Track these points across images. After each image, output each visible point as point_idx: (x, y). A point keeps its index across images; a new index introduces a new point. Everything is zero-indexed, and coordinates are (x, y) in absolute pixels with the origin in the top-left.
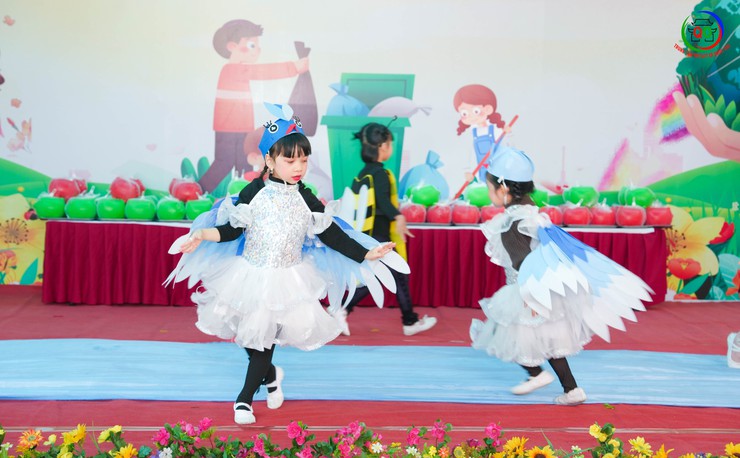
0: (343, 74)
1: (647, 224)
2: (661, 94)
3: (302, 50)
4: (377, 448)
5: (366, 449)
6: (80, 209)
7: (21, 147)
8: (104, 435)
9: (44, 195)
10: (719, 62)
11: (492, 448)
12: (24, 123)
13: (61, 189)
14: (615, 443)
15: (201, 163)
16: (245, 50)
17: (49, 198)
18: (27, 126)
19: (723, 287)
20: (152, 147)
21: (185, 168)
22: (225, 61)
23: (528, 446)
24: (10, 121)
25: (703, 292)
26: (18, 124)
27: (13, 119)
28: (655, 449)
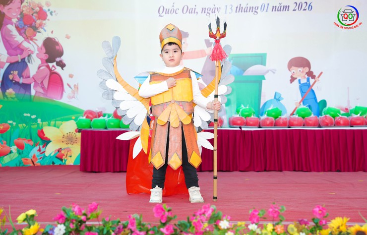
4: (224, 224)
5: (217, 225)
6: (98, 125)
7: (73, 97)
8: (21, 217)
9: (81, 118)
12: (75, 85)
13: (88, 115)
17: (84, 119)
18: (76, 87)
24: (68, 85)
26: (72, 86)
27: (70, 84)
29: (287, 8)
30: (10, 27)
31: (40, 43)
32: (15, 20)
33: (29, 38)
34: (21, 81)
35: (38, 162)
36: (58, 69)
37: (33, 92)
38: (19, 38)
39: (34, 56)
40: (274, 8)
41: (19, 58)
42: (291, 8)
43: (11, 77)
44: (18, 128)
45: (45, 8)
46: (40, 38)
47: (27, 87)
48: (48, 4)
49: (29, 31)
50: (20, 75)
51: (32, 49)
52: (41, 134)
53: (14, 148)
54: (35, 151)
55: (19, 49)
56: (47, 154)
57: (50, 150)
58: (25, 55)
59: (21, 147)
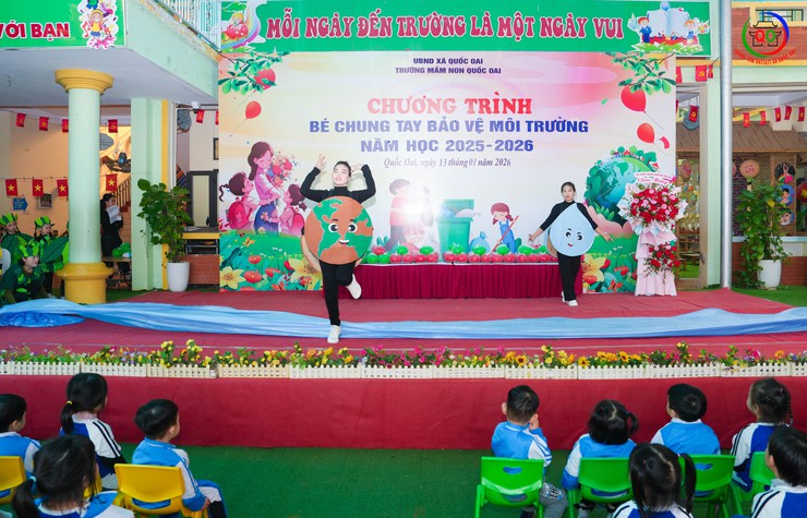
4: (452, 357)
5: (448, 358)
8: (340, 351)
10: (602, 191)
11: (501, 357)
14: (552, 353)
16: (402, 191)
19: (607, 287)
21: (379, 241)
23: (516, 355)
25: (598, 289)
28: (569, 355)
29: (490, 163)
30: (261, 175)
31: (286, 189)
32: (266, 170)
33: (277, 185)
34: (271, 220)
35: (284, 288)
36: (301, 211)
37: (280, 230)
38: (269, 185)
39: (281, 200)
40: (480, 163)
41: (269, 201)
42: (495, 162)
43: (262, 217)
44: (268, 260)
45: (291, 160)
46: (286, 185)
47: (275, 225)
48: (293, 158)
49: (277, 179)
50: (270, 216)
51: (279, 193)
52: (287, 264)
53: (265, 276)
54: (282, 278)
55: (269, 193)
56: (292, 281)
57: (295, 278)
58: (274, 199)
59: (270, 275)
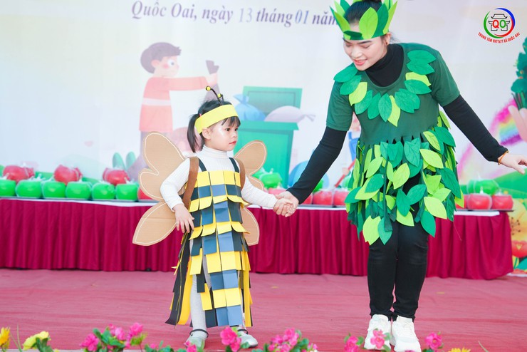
0: (245, 87)
1: (493, 208)
2: (499, 108)
3: (212, 68)
6: (28, 190)
13: (13, 174)
15: (129, 157)
16: (166, 66)
17: (3, 181)
20: (89, 144)
21: (115, 160)
22: (150, 75)
40: (316, 19)
